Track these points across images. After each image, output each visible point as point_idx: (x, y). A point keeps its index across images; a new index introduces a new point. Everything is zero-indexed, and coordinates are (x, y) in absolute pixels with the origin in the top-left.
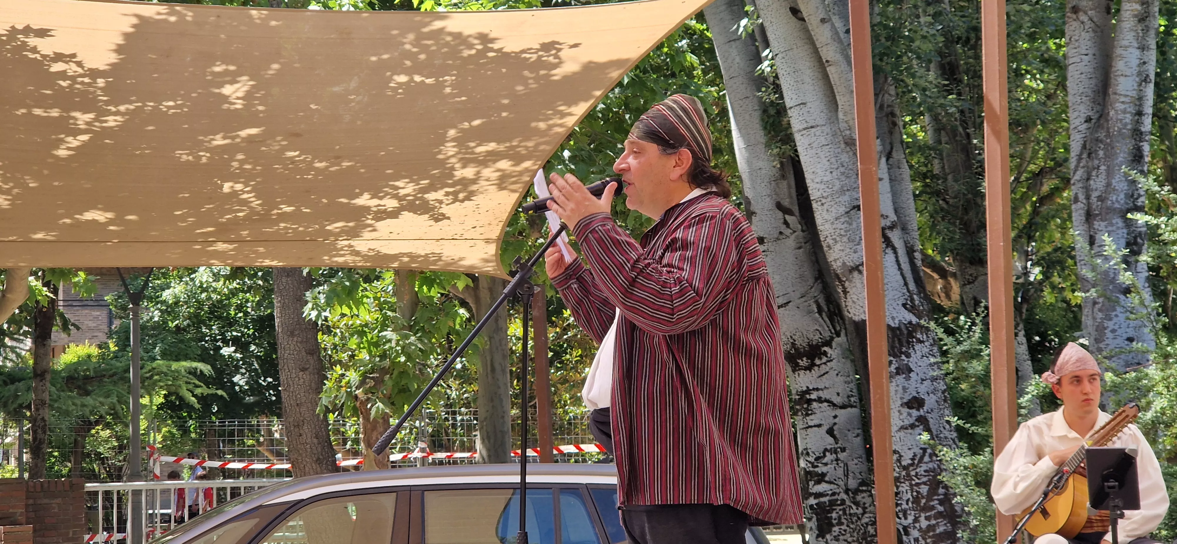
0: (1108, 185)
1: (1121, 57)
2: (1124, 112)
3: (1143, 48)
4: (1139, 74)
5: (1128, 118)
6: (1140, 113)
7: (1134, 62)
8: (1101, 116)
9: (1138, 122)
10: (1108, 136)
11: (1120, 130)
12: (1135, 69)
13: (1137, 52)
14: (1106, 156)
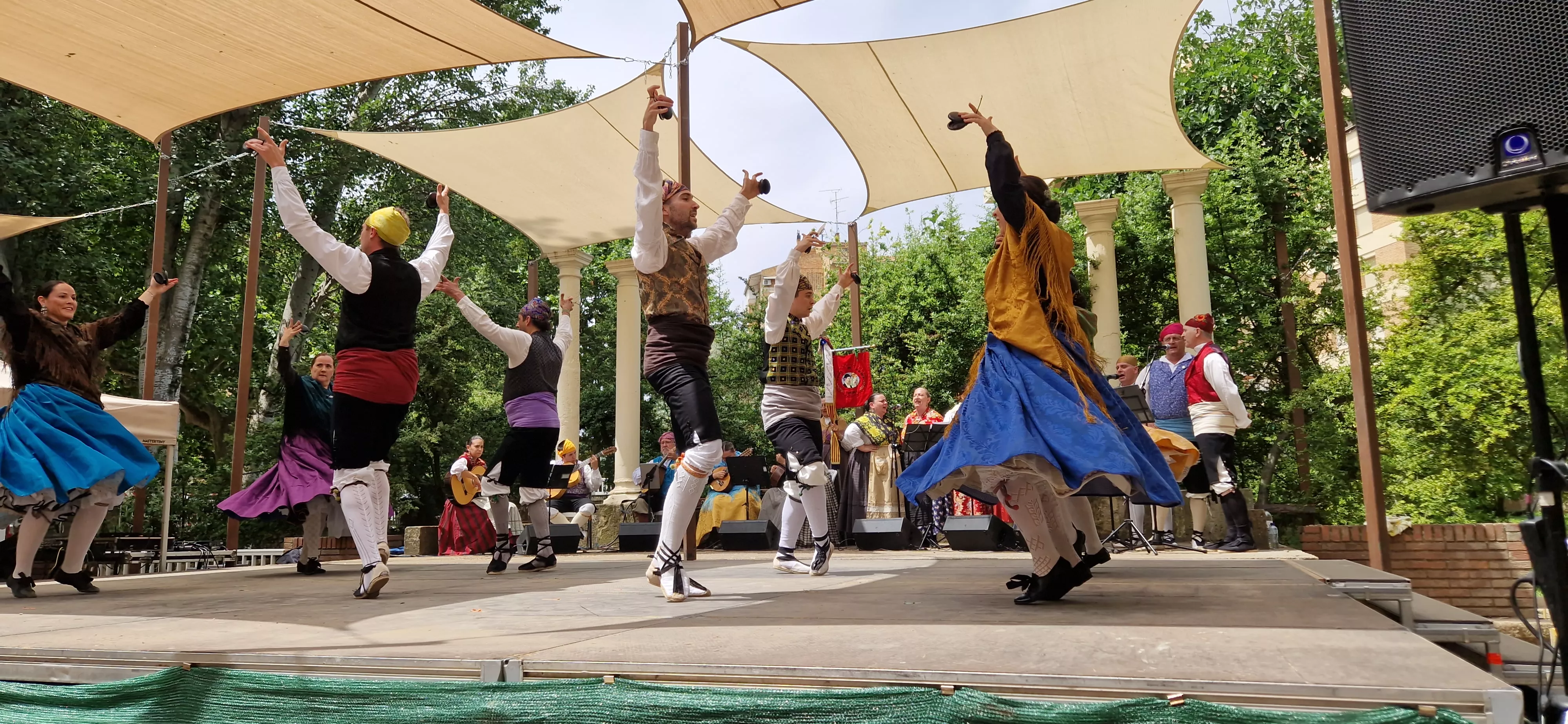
0: (166, 352)
1: (182, 290)
2: (180, 317)
3: (194, 288)
4: (190, 300)
5: (181, 321)
6: (187, 319)
7: (188, 294)
8: (164, 318)
9: (186, 324)
10: (168, 327)
11: (176, 326)
12: (188, 297)
13: (190, 289)
14: (166, 338)
